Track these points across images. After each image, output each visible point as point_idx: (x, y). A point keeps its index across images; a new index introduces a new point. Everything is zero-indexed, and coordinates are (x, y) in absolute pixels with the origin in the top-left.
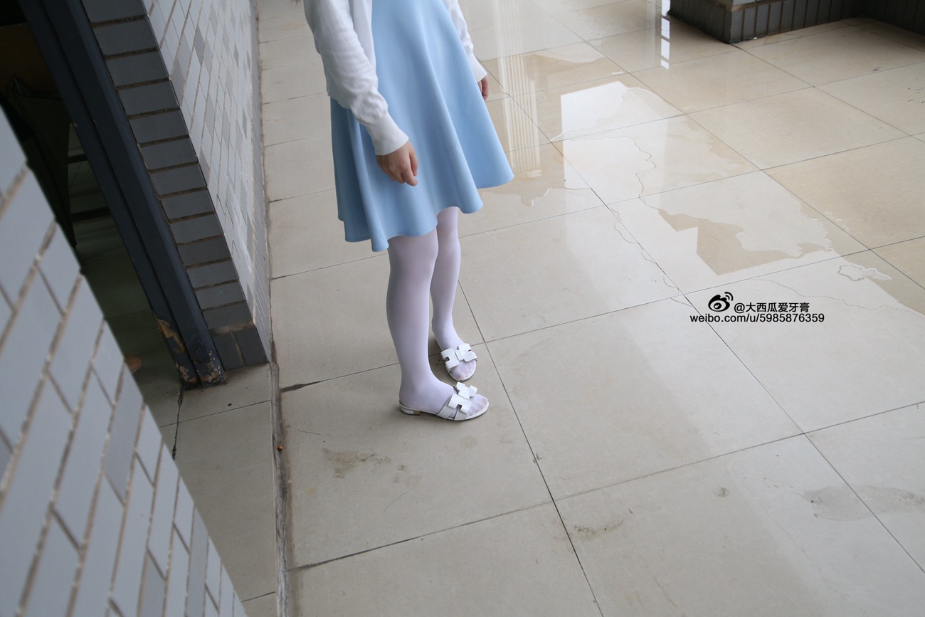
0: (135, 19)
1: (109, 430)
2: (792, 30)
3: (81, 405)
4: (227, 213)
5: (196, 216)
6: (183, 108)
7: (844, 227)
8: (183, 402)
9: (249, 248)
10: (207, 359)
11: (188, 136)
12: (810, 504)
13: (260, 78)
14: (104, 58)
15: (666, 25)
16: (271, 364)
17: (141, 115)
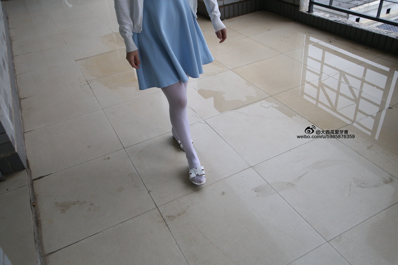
7: (262, 89)
9: (11, 118)
12: (255, 192)
16: (27, 170)
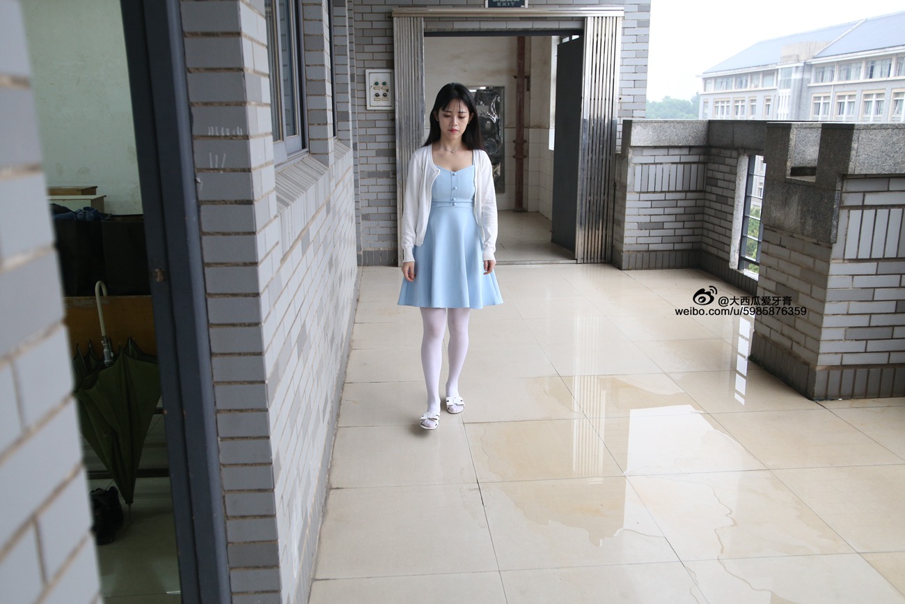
0: (250, 325)
4: (288, 513)
5: (255, 517)
6: (271, 410)
11: (268, 438)
14: (211, 354)
17: (230, 410)
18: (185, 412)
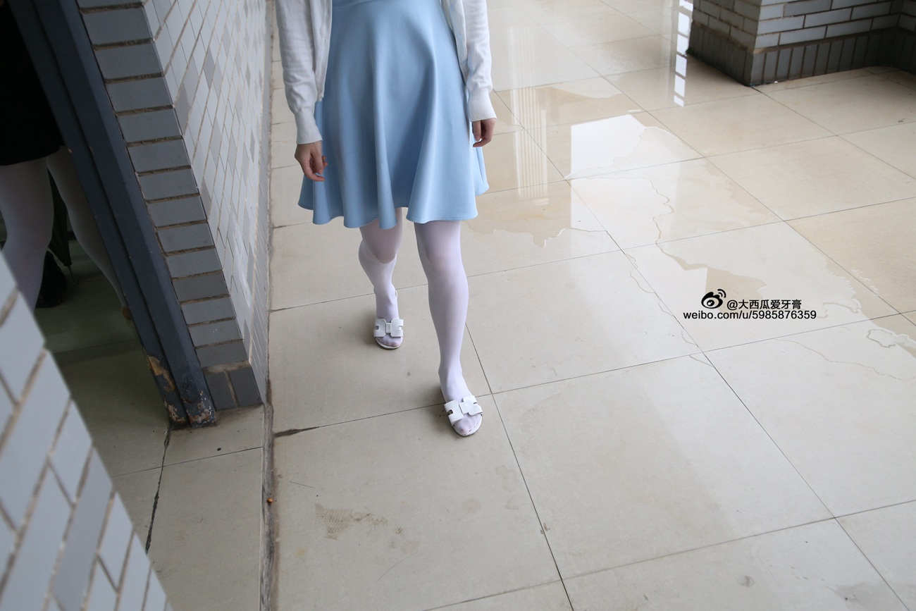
0: (139, 42)
1: (65, 538)
2: (813, 75)
3: (29, 516)
4: (228, 245)
5: (193, 250)
6: (186, 138)
7: (872, 287)
8: (170, 443)
9: (249, 281)
10: (198, 399)
11: (189, 167)
12: (844, 601)
13: (271, 97)
14: (105, 81)
15: (681, 64)
16: (266, 405)
17: (141, 142)
18: (91, 148)
